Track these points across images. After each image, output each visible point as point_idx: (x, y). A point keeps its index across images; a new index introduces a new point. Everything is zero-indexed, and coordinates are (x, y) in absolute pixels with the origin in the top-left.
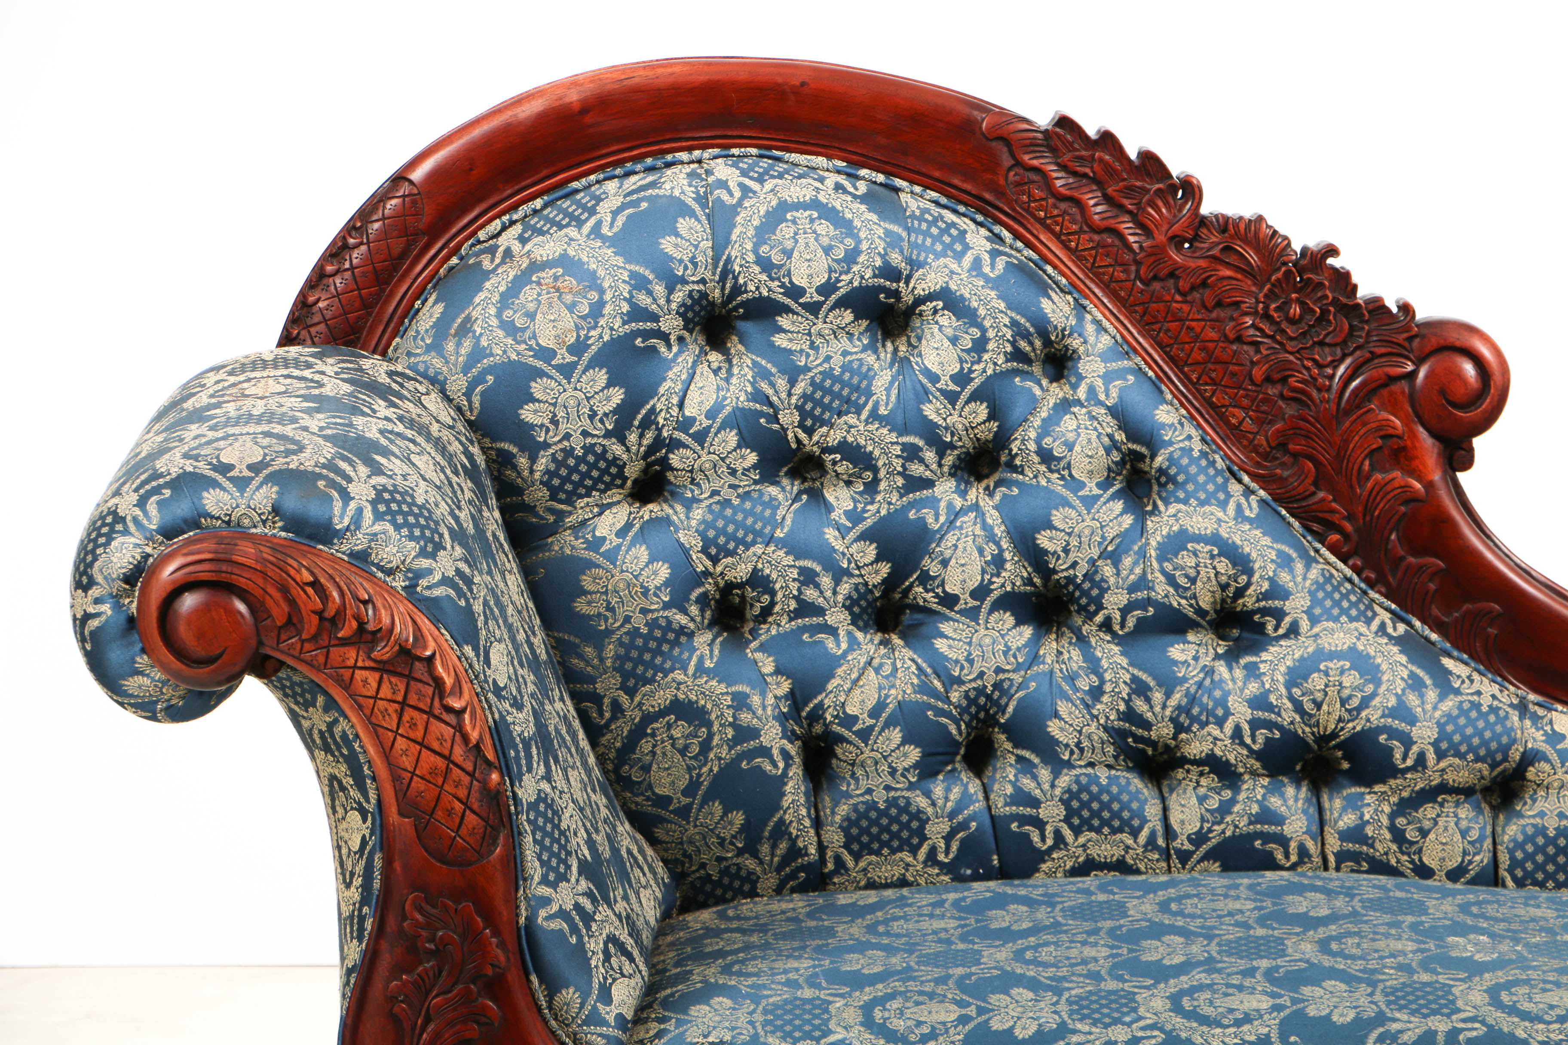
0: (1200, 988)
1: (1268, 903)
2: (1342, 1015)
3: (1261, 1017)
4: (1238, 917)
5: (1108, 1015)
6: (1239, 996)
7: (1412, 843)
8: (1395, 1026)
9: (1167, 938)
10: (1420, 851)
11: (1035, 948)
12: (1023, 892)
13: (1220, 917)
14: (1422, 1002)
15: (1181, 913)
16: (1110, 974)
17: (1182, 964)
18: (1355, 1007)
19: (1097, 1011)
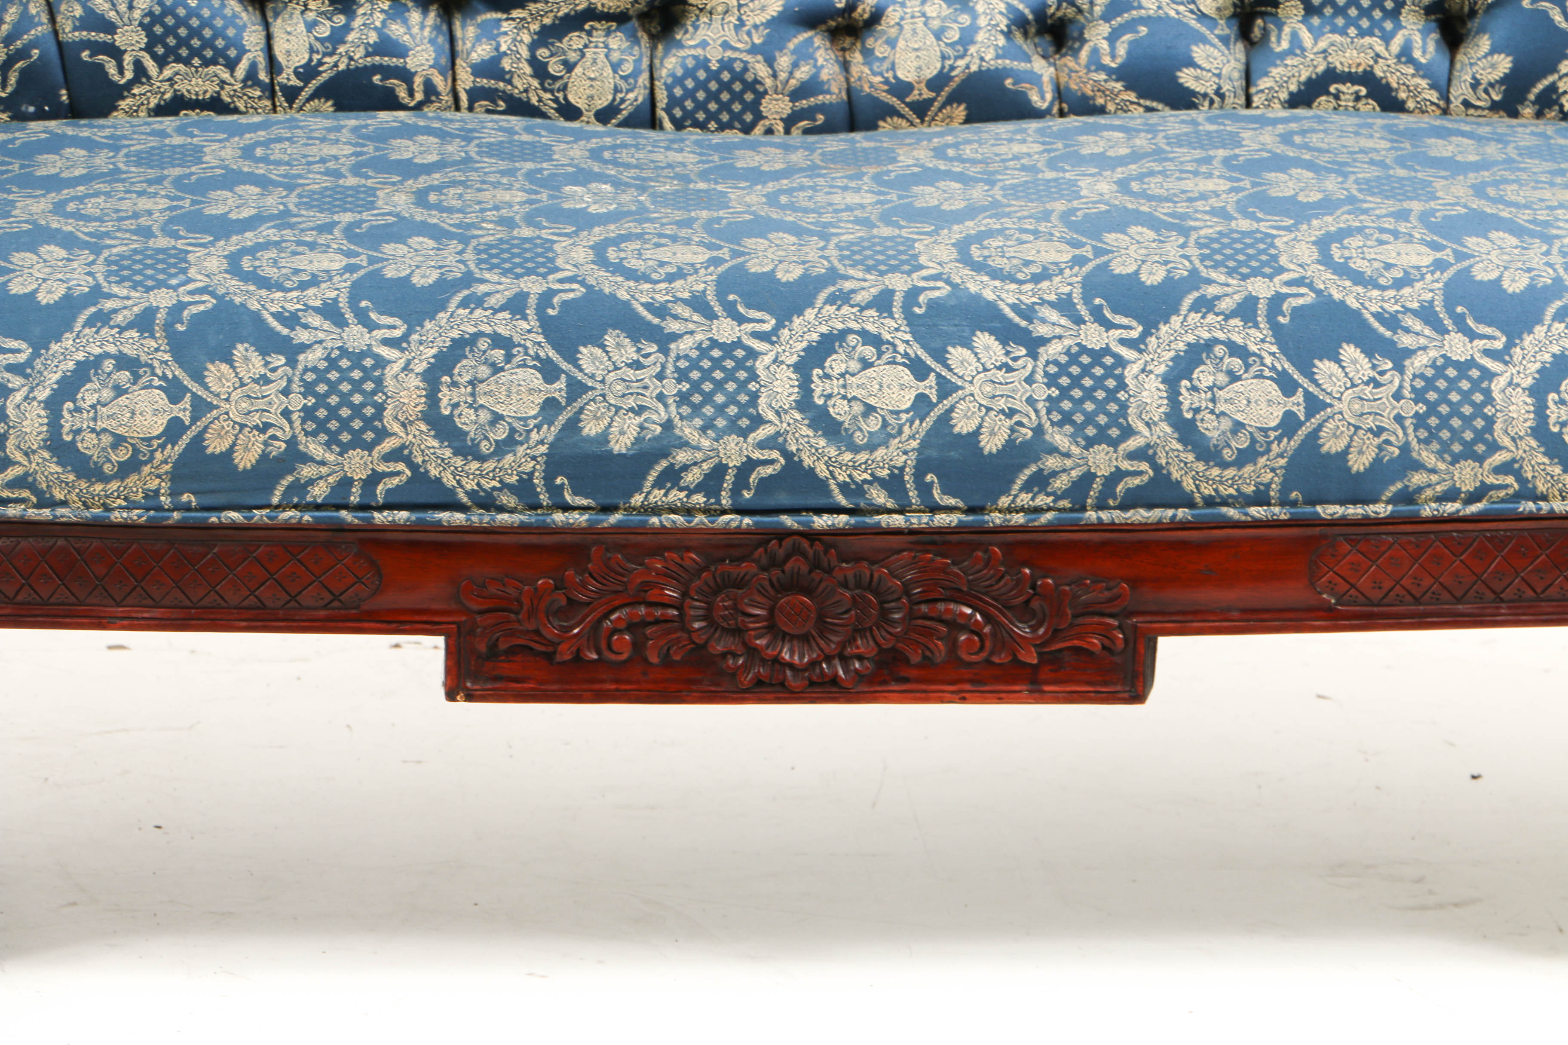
0: (266, 246)
1: (369, 148)
2: (423, 276)
3: (330, 279)
4: (331, 165)
5: (151, 277)
6: (310, 255)
7: (555, 79)
8: (482, 288)
9: (240, 189)
10: (565, 88)
11: (81, 199)
12: (85, 133)
13: (309, 164)
14: (517, 260)
15: (265, 160)
16: (163, 230)
17: (251, 218)
18: (440, 267)
19: (139, 272)
